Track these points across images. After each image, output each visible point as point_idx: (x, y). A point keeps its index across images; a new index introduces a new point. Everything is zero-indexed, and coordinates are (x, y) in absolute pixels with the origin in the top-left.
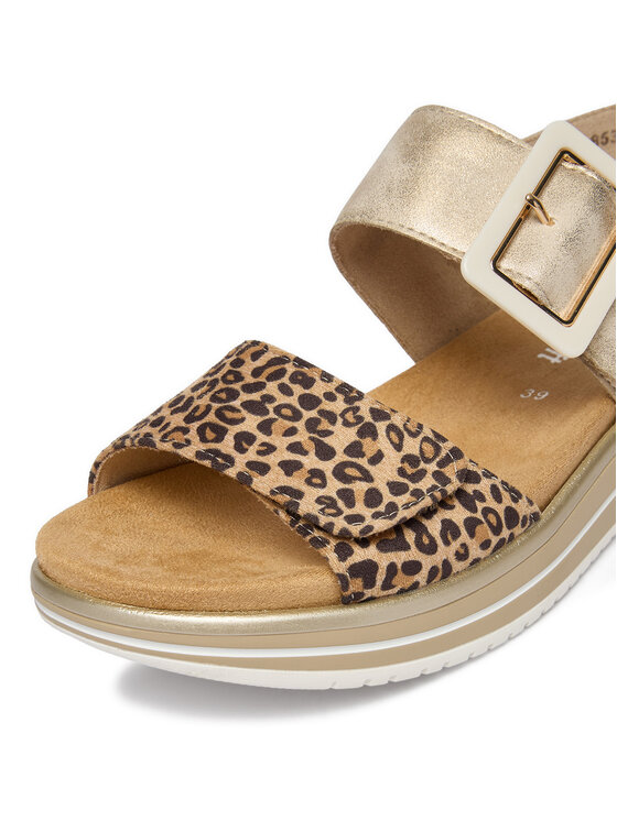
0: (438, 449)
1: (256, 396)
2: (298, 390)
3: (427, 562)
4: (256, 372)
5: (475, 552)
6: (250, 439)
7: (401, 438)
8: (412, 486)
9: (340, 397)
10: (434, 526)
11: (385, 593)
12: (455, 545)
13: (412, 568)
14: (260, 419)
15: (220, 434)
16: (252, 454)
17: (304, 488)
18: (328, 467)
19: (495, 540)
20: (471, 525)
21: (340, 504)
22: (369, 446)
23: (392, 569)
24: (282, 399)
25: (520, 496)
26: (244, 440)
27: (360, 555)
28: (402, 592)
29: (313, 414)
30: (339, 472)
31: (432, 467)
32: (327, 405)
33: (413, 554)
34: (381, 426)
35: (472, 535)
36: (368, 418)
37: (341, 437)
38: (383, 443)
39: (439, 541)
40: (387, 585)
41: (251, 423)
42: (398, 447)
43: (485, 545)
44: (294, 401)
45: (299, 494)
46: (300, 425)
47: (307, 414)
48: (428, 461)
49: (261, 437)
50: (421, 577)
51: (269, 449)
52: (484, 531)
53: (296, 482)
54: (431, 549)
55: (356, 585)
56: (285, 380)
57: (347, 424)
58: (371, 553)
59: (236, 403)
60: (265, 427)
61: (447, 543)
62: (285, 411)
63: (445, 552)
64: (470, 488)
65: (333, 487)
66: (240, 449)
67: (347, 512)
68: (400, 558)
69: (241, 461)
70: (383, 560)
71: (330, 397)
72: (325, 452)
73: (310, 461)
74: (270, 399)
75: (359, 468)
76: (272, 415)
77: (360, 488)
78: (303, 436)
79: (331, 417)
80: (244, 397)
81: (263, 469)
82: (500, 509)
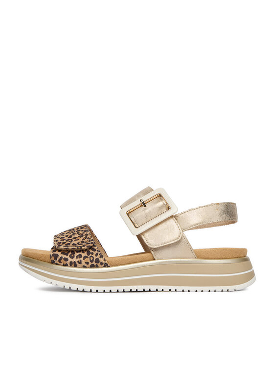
0: (89, 242)
3: (70, 260)
5: (83, 263)
10: (76, 254)
11: (59, 263)
12: (78, 259)
13: (66, 260)
19: (90, 264)
20: (85, 257)
23: (61, 258)
25: (103, 257)
27: (57, 253)
28: (64, 265)
31: (85, 244)
33: (68, 257)
35: (84, 259)
39: (75, 257)
40: (60, 261)
43: (87, 263)
50: (68, 262)
52: (88, 260)
54: (73, 258)
55: (53, 258)
58: (59, 254)
63: (75, 260)
64: (91, 251)
68: (64, 256)
70: (60, 255)
75: (72, 240)
82: (95, 258)
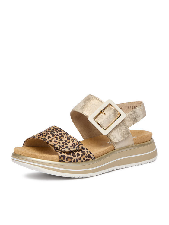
0: (79, 143)
1: (52, 132)
2: (59, 132)
3: (74, 158)
4: (53, 129)
5: (82, 159)
6: (50, 137)
7: (74, 141)
8: (73, 147)
9: (65, 134)
10: (76, 153)
11: (66, 161)
12: (79, 157)
13: (71, 158)
14: (52, 135)
15: (46, 136)
16: (50, 139)
17: (57, 144)
18: (61, 142)
19: (86, 159)
20: (82, 155)
21: (62, 147)
22: (68, 141)
23: (68, 157)
24: (56, 133)
25: (91, 154)
26: (49, 137)
27: (63, 154)
28: (69, 162)
29: (61, 136)
30: (63, 143)
31: (78, 145)
32: (63, 135)
33: (72, 156)
34: (71, 139)
35: (82, 156)
36: (69, 137)
37: (64, 139)
38: (70, 141)
39: (76, 156)
40: (67, 160)
41: (51, 135)
42: (73, 142)
43: (84, 159)
44: (58, 134)
45: (56, 145)
46: (58, 137)
47: (60, 135)
48: (77, 144)
49: (52, 137)
50: (72, 160)
51: (53, 139)
52: (84, 156)
53: (56, 143)
54: (75, 156)
55: (62, 158)
56: (57, 131)
57: (65, 137)
58: (65, 154)
59: (49, 133)
60: (53, 136)
61: (77, 156)
62: (56, 135)
63: (77, 157)
64: (83, 150)
65: (61, 145)
66: (48, 138)
67: (62, 148)
68: (69, 156)
69: (48, 140)
70: (67, 156)
71: (64, 134)
72: (61, 140)
73: (59, 141)
74: (55, 133)
75: (66, 143)
76: (54, 135)
77: (65, 146)
78: (58, 138)
79: (63, 136)
80: (50, 132)
81: (51, 141)
82: (88, 154)
